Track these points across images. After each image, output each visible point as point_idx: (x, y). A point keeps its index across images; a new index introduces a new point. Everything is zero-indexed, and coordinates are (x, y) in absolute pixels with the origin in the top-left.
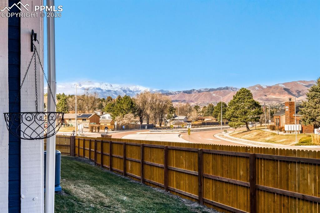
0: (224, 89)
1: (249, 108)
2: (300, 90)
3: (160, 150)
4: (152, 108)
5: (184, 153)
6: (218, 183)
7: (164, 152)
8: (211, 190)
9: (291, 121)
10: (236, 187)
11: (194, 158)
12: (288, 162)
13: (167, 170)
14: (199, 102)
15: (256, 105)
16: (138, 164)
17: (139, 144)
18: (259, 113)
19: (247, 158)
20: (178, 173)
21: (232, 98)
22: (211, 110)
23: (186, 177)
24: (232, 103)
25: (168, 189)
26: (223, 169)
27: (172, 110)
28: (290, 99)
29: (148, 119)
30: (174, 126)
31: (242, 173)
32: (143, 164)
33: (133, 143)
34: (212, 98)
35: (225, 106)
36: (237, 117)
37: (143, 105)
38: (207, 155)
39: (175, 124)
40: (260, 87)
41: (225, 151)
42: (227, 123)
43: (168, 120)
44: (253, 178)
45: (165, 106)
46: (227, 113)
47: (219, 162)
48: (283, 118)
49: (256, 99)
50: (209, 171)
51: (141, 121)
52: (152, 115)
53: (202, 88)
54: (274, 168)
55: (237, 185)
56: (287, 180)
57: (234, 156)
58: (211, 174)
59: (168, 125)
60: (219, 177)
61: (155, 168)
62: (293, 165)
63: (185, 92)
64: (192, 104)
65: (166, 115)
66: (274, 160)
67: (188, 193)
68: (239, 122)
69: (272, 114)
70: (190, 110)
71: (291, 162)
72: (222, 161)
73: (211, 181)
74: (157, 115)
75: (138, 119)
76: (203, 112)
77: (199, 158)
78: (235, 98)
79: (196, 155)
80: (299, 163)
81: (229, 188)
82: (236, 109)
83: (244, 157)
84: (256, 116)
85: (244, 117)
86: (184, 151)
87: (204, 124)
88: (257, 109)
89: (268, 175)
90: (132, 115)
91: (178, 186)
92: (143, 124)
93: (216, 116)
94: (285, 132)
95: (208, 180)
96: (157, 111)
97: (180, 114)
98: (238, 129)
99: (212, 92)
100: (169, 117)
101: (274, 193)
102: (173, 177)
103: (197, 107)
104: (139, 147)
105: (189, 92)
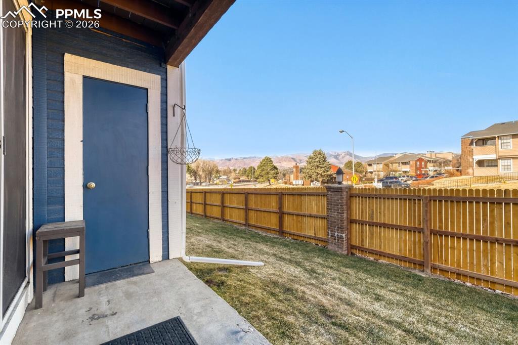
0: (253, 158)
1: (270, 170)
2: (301, 159)
3: (218, 194)
4: (203, 171)
5: (235, 195)
6: (258, 212)
7: (221, 195)
8: (253, 217)
9: (297, 178)
10: (270, 213)
11: (242, 197)
12: (301, 195)
13: (223, 207)
14: (236, 167)
15: (275, 168)
16: (201, 205)
17: (201, 191)
18: (277, 174)
19: (277, 194)
20: (231, 209)
21: (259, 163)
22: (245, 172)
23: (237, 211)
24: (259, 167)
25: (224, 220)
26: (261, 202)
27: (218, 172)
28: (296, 164)
29: (200, 178)
30: (219, 183)
31: (273, 204)
32: (205, 204)
33: (197, 191)
34: (245, 164)
35: (254, 169)
36: (263, 176)
37: (197, 169)
38: (251, 195)
39: (220, 182)
40: (277, 157)
41: (263, 192)
42: (256, 181)
43: (215, 179)
44: (281, 206)
45: (213, 169)
46: (256, 174)
47: (259, 199)
48: (292, 176)
49: (275, 165)
50: (252, 205)
51: (196, 179)
52: (203, 175)
53: (238, 157)
54: (293, 200)
55: (270, 212)
56: (301, 206)
57: (269, 194)
58: (253, 207)
59: (215, 182)
60: (259, 208)
61: (214, 207)
62: (304, 197)
63: (226, 160)
64: (232, 168)
65: (214, 176)
66: (293, 195)
67: (238, 221)
68: (264, 179)
69: (284, 175)
70: (230, 172)
71: (303, 195)
72: (261, 199)
73: (253, 212)
74: (207, 176)
75: (193, 178)
76: (239, 173)
77: (246, 198)
78: (261, 163)
79: (244, 195)
80: (308, 195)
81: (266, 214)
82: (262, 170)
83: (275, 194)
84: (275, 175)
85: (267, 176)
86: (235, 193)
87: (240, 181)
88: (276, 171)
89: (290, 204)
90: (189, 175)
91: (231, 216)
92: (197, 181)
93: (248, 176)
94: (293, 185)
95: (251, 211)
96: (207, 172)
97: (223, 175)
98: (263, 184)
99: (245, 160)
100: (216, 177)
101: (293, 215)
102: (227, 211)
103: (235, 170)
104: (202, 194)
105: (230, 160)
